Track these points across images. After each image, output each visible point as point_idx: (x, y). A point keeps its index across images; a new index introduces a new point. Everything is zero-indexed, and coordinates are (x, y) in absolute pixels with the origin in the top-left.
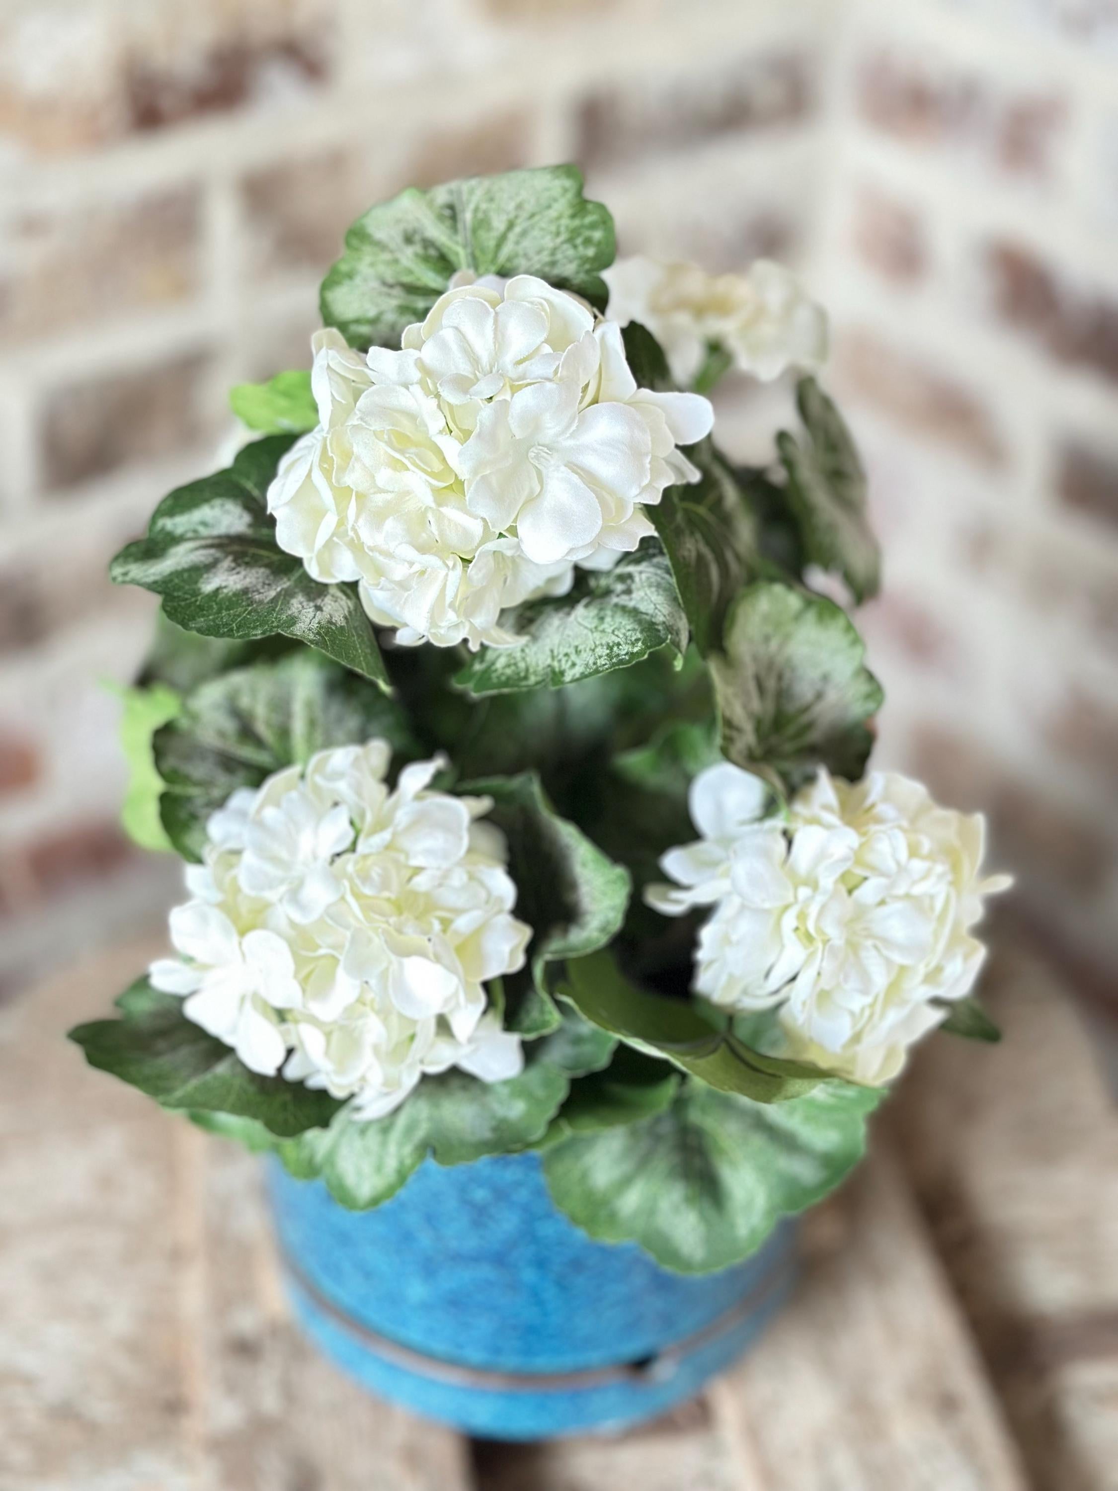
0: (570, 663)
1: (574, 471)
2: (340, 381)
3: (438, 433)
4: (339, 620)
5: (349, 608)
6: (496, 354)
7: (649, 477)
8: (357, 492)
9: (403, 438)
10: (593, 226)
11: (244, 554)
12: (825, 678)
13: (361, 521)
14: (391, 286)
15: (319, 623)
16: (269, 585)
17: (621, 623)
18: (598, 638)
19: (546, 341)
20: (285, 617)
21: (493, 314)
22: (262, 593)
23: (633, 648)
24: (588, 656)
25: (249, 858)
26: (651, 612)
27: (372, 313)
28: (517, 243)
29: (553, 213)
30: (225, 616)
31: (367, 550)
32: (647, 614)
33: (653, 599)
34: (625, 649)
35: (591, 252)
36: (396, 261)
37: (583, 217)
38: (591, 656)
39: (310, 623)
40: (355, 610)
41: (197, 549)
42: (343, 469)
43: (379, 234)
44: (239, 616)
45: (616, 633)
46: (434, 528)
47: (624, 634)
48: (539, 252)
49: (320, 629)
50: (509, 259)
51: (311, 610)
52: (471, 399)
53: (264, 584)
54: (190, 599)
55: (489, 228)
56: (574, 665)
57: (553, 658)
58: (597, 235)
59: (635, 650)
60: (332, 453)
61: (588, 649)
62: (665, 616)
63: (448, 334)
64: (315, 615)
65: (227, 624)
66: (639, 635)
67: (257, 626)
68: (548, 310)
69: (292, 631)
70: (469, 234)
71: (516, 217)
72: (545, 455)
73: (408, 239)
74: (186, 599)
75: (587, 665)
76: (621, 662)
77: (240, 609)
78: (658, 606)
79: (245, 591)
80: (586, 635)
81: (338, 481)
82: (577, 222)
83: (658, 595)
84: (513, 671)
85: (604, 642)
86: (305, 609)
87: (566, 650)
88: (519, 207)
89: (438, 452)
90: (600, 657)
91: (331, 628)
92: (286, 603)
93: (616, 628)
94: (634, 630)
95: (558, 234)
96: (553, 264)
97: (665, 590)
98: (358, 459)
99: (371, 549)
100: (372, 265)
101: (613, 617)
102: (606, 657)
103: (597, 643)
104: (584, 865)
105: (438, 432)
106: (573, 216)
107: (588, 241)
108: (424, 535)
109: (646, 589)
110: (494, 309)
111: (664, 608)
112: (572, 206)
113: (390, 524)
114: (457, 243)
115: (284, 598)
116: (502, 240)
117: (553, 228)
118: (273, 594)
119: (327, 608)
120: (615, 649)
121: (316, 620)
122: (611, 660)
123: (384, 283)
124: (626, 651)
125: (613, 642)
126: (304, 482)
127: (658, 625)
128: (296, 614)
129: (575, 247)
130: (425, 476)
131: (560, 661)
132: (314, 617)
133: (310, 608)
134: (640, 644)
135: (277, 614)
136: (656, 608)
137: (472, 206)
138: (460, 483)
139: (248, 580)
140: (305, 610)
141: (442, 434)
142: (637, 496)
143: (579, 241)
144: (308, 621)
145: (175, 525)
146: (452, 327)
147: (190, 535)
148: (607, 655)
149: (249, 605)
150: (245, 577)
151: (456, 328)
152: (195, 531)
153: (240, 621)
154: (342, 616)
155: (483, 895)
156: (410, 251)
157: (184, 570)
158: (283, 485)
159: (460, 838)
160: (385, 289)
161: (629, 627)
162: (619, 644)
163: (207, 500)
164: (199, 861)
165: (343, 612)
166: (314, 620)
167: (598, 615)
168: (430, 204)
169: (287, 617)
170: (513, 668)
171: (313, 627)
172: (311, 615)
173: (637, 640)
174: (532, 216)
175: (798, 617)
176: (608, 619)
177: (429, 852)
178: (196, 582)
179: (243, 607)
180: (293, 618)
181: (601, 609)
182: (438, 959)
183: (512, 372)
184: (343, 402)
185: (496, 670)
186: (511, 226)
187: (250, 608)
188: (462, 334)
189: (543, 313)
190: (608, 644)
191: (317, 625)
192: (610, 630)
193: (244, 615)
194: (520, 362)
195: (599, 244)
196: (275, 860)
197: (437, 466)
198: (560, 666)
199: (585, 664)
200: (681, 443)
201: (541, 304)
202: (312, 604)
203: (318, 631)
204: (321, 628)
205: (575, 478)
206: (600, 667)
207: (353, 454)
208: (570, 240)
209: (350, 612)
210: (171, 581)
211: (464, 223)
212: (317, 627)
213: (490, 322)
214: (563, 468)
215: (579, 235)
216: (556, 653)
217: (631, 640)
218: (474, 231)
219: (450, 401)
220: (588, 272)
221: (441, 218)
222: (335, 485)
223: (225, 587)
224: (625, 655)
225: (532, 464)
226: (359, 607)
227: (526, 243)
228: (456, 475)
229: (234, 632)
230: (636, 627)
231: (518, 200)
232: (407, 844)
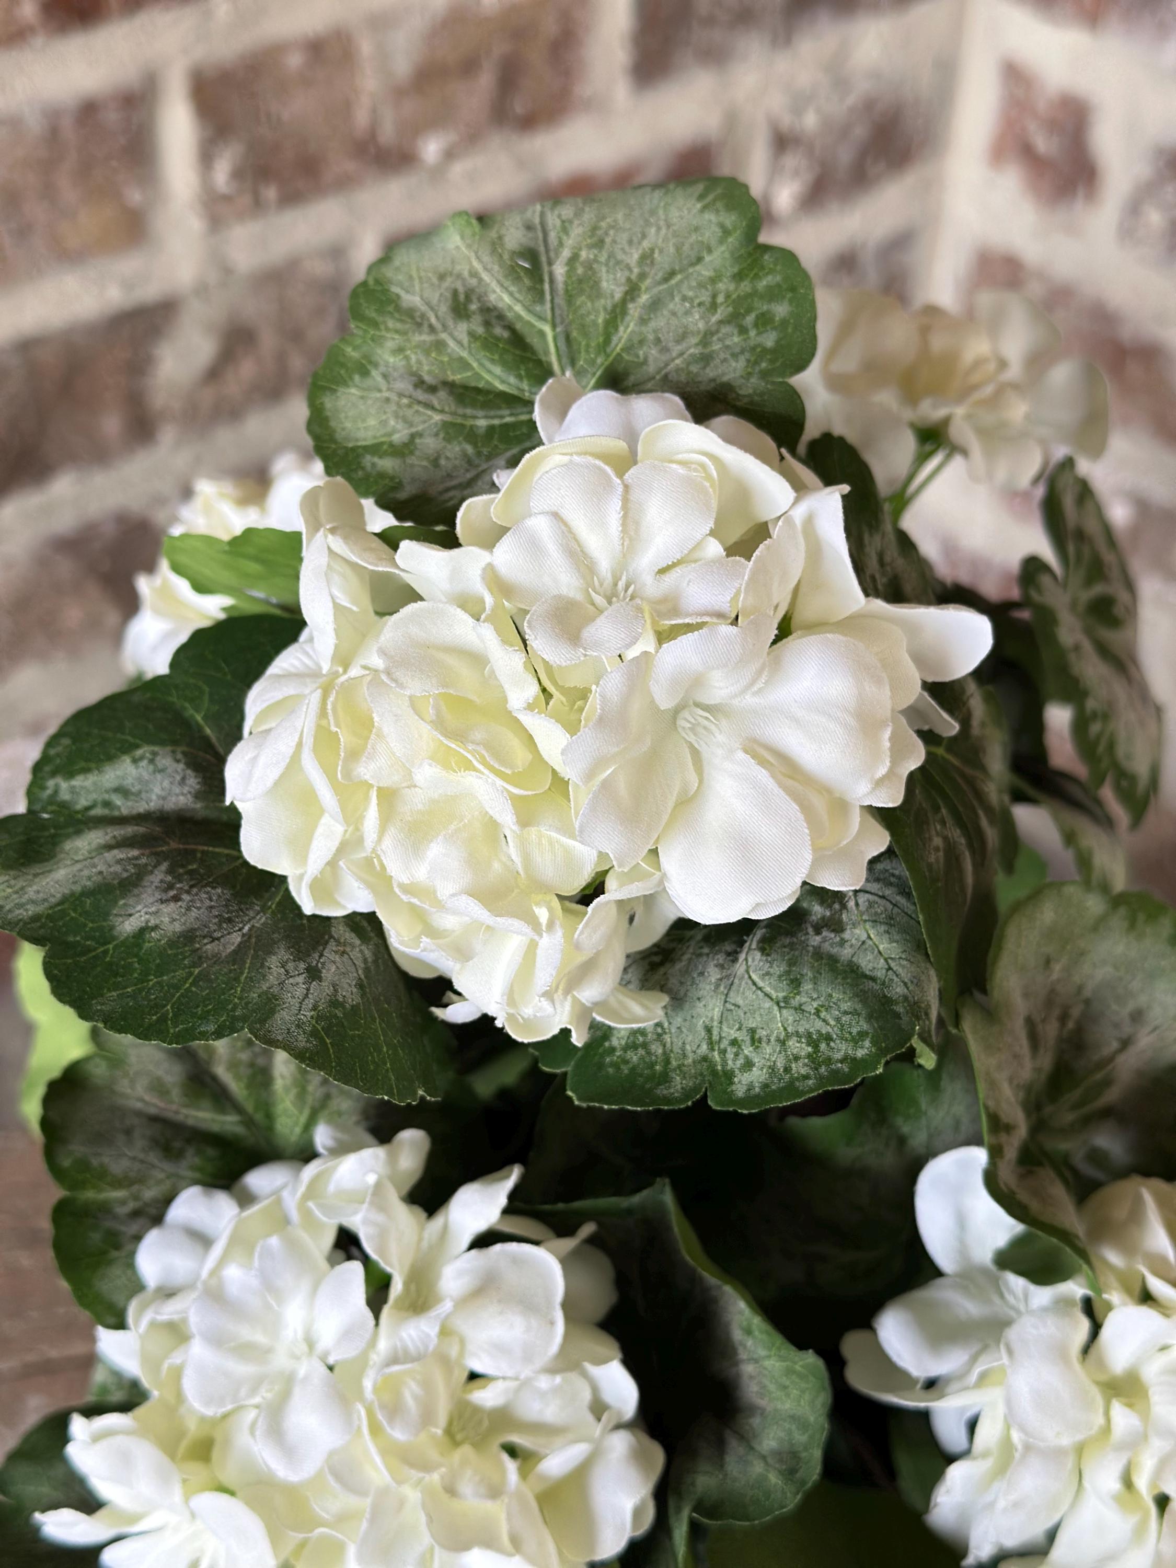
0: (740, 1061)
1: (762, 762)
3: (525, 709)
4: (349, 994)
5: (365, 961)
6: (624, 556)
7: (888, 764)
8: (380, 789)
9: (461, 704)
10: (773, 294)
11: (188, 855)
12: (1137, 1016)
13: (387, 843)
14: (433, 389)
15: (315, 1008)
16: (229, 920)
17: (830, 996)
18: (791, 1019)
19: (712, 533)
20: (255, 995)
21: (620, 489)
22: (218, 939)
23: (855, 1047)
24: (774, 1051)
25: (197, 1350)
26: (880, 974)
27: (399, 437)
28: (643, 321)
29: (703, 270)
30: (154, 985)
31: (397, 890)
32: (873, 979)
33: (881, 947)
34: (841, 1049)
35: (769, 340)
36: (440, 346)
37: (756, 277)
38: (780, 1052)
39: (300, 1010)
40: (375, 961)
41: (109, 847)
42: (354, 755)
43: (412, 299)
44: (177, 987)
45: (823, 1014)
46: (513, 850)
47: (838, 1020)
48: (682, 337)
49: (317, 1022)
50: (628, 348)
51: (300, 979)
52: (585, 655)
53: (222, 920)
54: (95, 949)
55: (595, 291)
56: (748, 1065)
57: (711, 1044)
58: (781, 310)
59: (860, 1053)
60: (337, 726)
61: (772, 1039)
62: (905, 984)
63: (540, 525)
64: (308, 989)
65: (156, 1005)
66: (866, 1027)
67: (208, 1012)
68: (715, 474)
69: (270, 1032)
70: (560, 301)
71: (642, 276)
72: (706, 723)
73: (460, 309)
74: (89, 950)
75: (772, 1069)
76: (835, 1075)
77: (180, 973)
78: (893, 964)
79: (189, 936)
80: (770, 1011)
81: (347, 774)
82: (746, 286)
83: (891, 941)
84: (642, 1058)
85: (801, 1030)
86: (291, 977)
87: (733, 1034)
88: (647, 258)
89: (529, 740)
90: (796, 1058)
91: (336, 1016)
92: (260, 966)
93: (822, 1006)
94: (854, 1013)
95: (714, 306)
96: (706, 359)
97: (904, 930)
98: (380, 735)
99: (405, 889)
100: (400, 350)
101: (815, 981)
102: (806, 1061)
103: (790, 1029)
104: (748, 1332)
105: (525, 705)
106: (739, 277)
107: (764, 321)
108: (496, 866)
109: (868, 925)
110: (620, 474)
111: (903, 967)
112: (737, 259)
113: (436, 850)
114: (541, 318)
115: (255, 957)
116: (617, 313)
117: (705, 297)
118: (236, 938)
119: (329, 970)
120: (823, 1046)
121: (309, 1002)
122: (817, 1069)
123: (420, 383)
124: (842, 1053)
125: (819, 1032)
126: (288, 767)
127: (897, 1003)
128: (275, 990)
129: (743, 330)
130: (499, 782)
131: (723, 1052)
132: (306, 996)
133: (299, 975)
134: (867, 1043)
135: (243, 990)
136: (890, 968)
137: (566, 253)
138: (560, 784)
139: (194, 913)
140: (291, 980)
141: (532, 711)
142: (865, 795)
143: (750, 319)
144: (295, 1003)
145: (72, 790)
146: (547, 513)
147: (98, 811)
148: (809, 1056)
149: (194, 965)
150: (188, 909)
151: (556, 515)
152: (107, 804)
153: (179, 998)
154: (354, 983)
155: (586, 1395)
156: (461, 331)
157: (86, 893)
158: (255, 759)
159: (552, 1323)
160: (420, 395)
161: (845, 1006)
162: (828, 1038)
163: (127, 748)
165: (355, 975)
166: (306, 1001)
167: (788, 973)
168: (496, 246)
169: (259, 996)
170: (641, 1052)
171: (305, 1020)
172: (300, 991)
173: (862, 1035)
174: (672, 274)
175: (1098, 926)
176: (807, 986)
177: (500, 1349)
178: (106, 915)
179: (186, 967)
180: (270, 1000)
181: (792, 963)
183: (651, 587)
184: (355, 608)
185: (613, 1050)
186: (632, 291)
187: (197, 971)
188: (566, 524)
189: (708, 484)
190: (809, 1035)
191: (313, 1013)
192: (811, 1007)
193: (187, 985)
194: (662, 571)
195: (784, 323)
196: (245, 1351)
197: (521, 756)
198: (724, 1061)
199: (770, 1067)
200: (930, 679)
201: (703, 466)
202: (302, 966)
203: (314, 1026)
204: (318, 1018)
205: (763, 775)
206: (797, 1079)
207: (373, 726)
208: (734, 319)
209: (367, 970)
210: (64, 913)
211: (552, 281)
212: (312, 1017)
213: (614, 506)
214: (741, 755)
215: (749, 311)
216: (715, 1037)
217: (850, 1033)
218: (570, 298)
219: (545, 657)
220: (764, 375)
221: (513, 272)
222: (343, 781)
223: (156, 928)
224: (842, 1061)
225: (685, 739)
226: (382, 949)
227: (659, 322)
228: (554, 772)
229: (169, 1022)
230: (859, 1007)
231: (646, 244)
232: (463, 1325)
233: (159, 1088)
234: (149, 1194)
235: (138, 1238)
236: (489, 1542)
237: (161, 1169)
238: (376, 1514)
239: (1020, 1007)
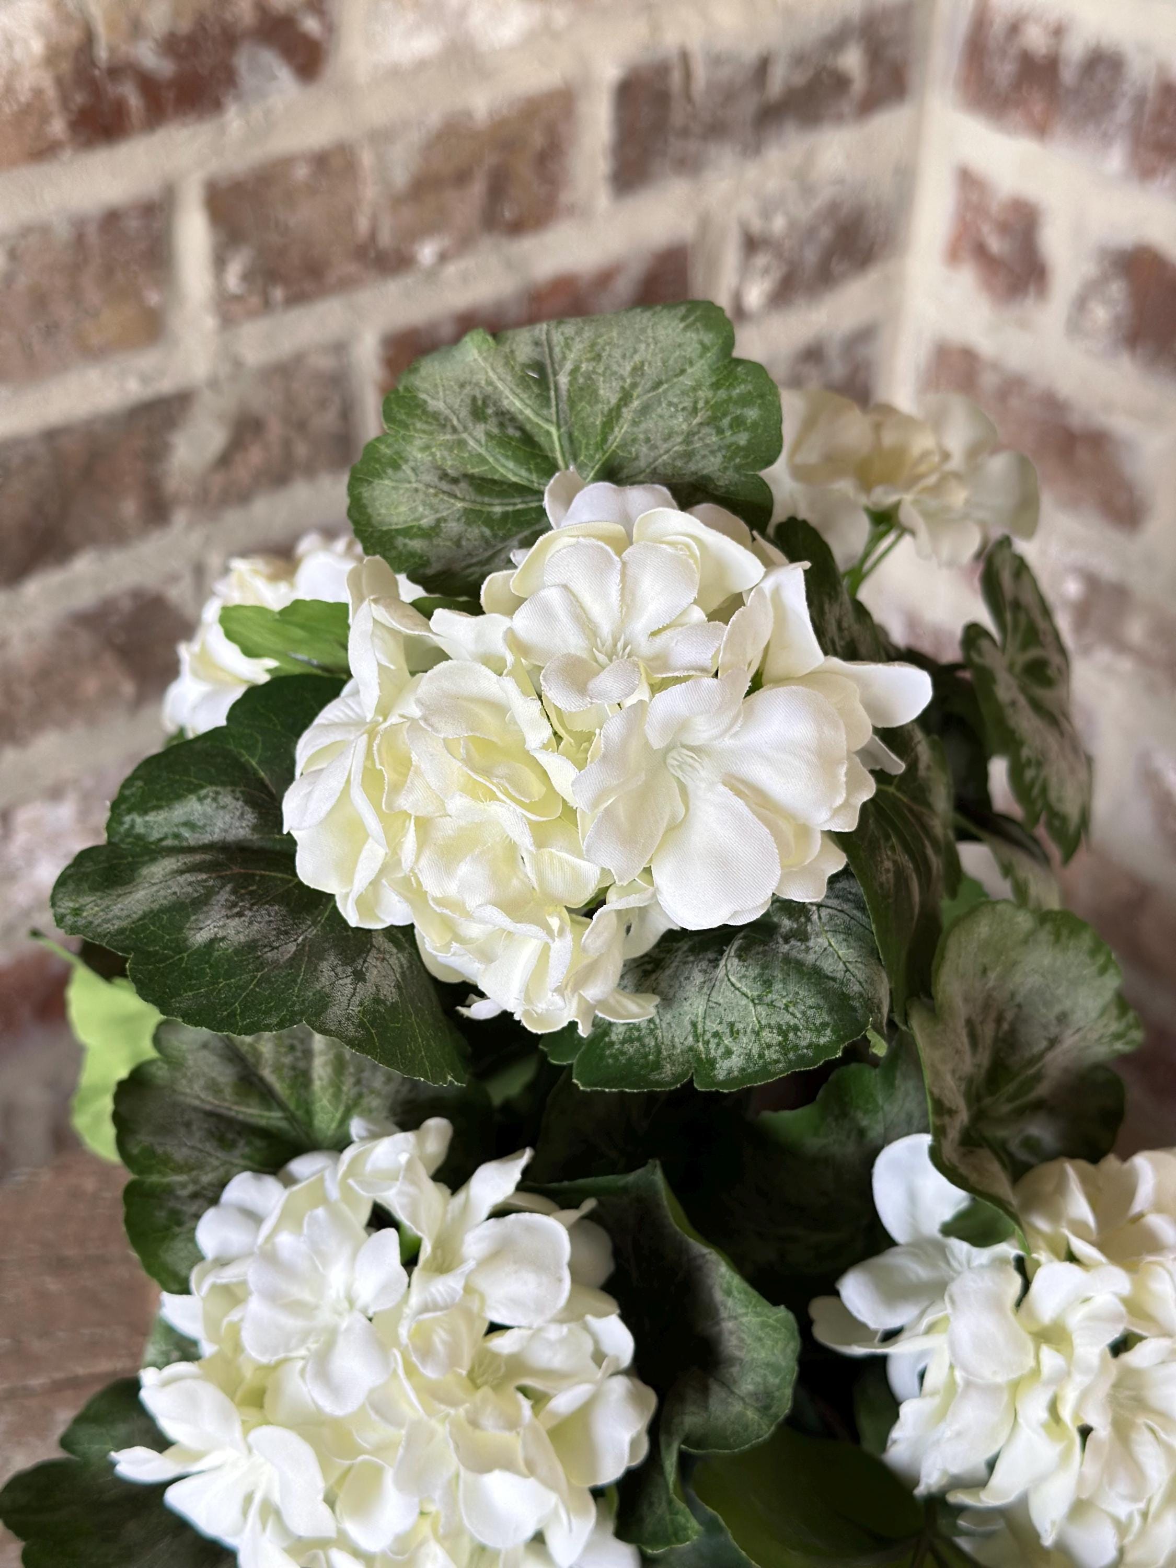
0: (721, 1050)
1: (739, 793)
2: (387, 636)
3: (541, 748)
4: (390, 993)
5: (402, 966)
6: (622, 622)
7: (844, 795)
8: (417, 818)
9: (487, 746)
10: (745, 400)
11: (248, 879)
12: (1062, 1018)
13: (423, 862)
14: (455, 481)
15: (361, 1004)
16: (286, 933)
17: (797, 993)
18: (764, 1013)
19: (696, 602)
20: (311, 994)
21: (619, 566)
22: (277, 948)
23: (818, 1037)
24: (750, 1041)
25: (255, 1306)
26: (839, 975)
27: (427, 522)
28: (635, 423)
29: (687, 381)
30: (223, 986)
31: (431, 903)
32: (834, 979)
33: (840, 953)
34: (806, 1038)
35: (743, 439)
36: (462, 444)
37: (731, 386)
38: (755, 1041)
39: (349, 1006)
40: (410, 967)
41: (181, 872)
42: (396, 789)
43: (436, 405)
44: (243, 988)
45: (791, 1010)
46: (529, 869)
47: (804, 1013)
48: (668, 437)
49: (363, 1016)
50: (623, 445)
51: (349, 980)
52: (592, 703)
53: (280, 932)
54: (172, 957)
55: (594, 397)
56: (728, 1053)
57: (696, 1037)
58: (752, 414)
59: (822, 1041)
60: (382, 764)
61: (749, 1030)
62: (860, 983)
63: (552, 595)
64: (355, 989)
65: (226, 1003)
66: (827, 1019)
67: (272, 1007)
68: (698, 553)
69: (324, 1023)
70: (564, 406)
71: (634, 385)
72: (690, 760)
73: (478, 412)
74: (167, 958)
75: (749, 1056)
76: (801, 1059)
77: (246, 977)
78: (850, 967)
79: (252, 946)
80: (746, 1006)
81: (390, 805)
82: (722, 394)
83: (849, 947)
84: (637, 1051)
85: (773, 1022)
86: (340, 979)
87: (715, 1027)
88: (638, 370)
89: (544, 775)
90: (769, 1046)
91: (379, 1011)
92: (314, 970)
93: (790, 1002)
94: (818, 1007)
95: (695, 410)
96: (688, 455)
97: (859, 939)
98: (418, 772)
99: (438, 902)
100: (426, 448)
101: (784, 981)
102: (777, 1048)
103: (763, 1023)
104: (729, 1293)
105: (541, 745)
106: (716, 386)
107: (738, 423)
108: (515, 882)
109: (829, 935)
110: (619, 554)
111: (859, 969)
112: (714, 370)
113: (464, 869)
114: (548, 421)
115: (309, 961)
116: (613, 417)
117: (687, 403)
118: (292, 948)
119: (371, 973)
120: (791, 1035)
121: (356, 1000)
122: (786, 1054)
123: (444, 476)
124: (808, 1041)
125: (788, 1024)
126: (339, 800)
127: (853, 998)
128: (327, 990)
129: (720, 431)
130: (520, 810)
131: (708, 1042)
132: (354, 995)
133: (347, 977)
134: (828, 1032)
135: (299, 990)
136: (847, 970)
137: (569, 366)
138: (569, 812)
139: (256, 927)
140: (341, 982)
141: (547, 750)
142: (826, 822)
143: (726, 422)
144: (344, 1000)
145: (146, 825)
146: (558, 585)
147: (169, 842)
148: (780, 1044)
149: (257, 970)
150: (251, 923)
151: (565, 587)
152: (177, 836)
153: (245, 997)
154: (393, 984)
155: (589, 1347)
156: (480, 430)
157: (163, 910)
158: (309, 794)
159: (560, 1280)
160: (445, 486)
161: (810, 1002)
162: (796, 1029)
163: (193, 789)
164: (185, 1290)
165: (394, 978)
166: (354, 998)
167: (761, 975)
168: (509, 358)
169: (314, 995)
170: (637, 1044)
171: (353, 1013)
172: (348, 990)
173: (824, 1025)
174: (659, 384)
175: (1027, 940)
176: (778, 986)
177: (515, 1303)
178: (181, 929)
179: (250, 971)
180: (322, 997)
181: (764, 967)
182: (531, 1469)
183: (645, 647)
184: (392, 667)
185: (612, 1044)
186: (626, 398)
187: (259, 974)
188: (574, 595)
189: (691, 561)
190: (779, 1027)
191: (359, 1008)
192: (781, 1004)
193: (252, 986)
194: (654, 634)
195: (755, 425)
196: (296, 1307)
197: (537, 789)
198: (708, 1051)
199: (746, 1054)
200: (880, 726)
201: (688, 546)
202: (349, 970)
203: (360, 1019)
204: (364, 1013)
205: (739, 804)
206: (770, 1063)
207: (411, 765)
208: (713, 421)
209: (403, 974)
210: (144, 927)
211: (557, 389)
212: (359, 1012)
213: (615, 578)
214: (721, 788)
215: (725, 415)
216: (700, 1031)
217: (814, 1024)
218: (572, 403)
219: (559, 705)
220: (738, 468)
221: (523, 382)
222: (387, 811)
223: (223, 939)
224: (807, 1047)
225: (673, 775)
226: (416, 958)
227: (648, 424)
228: (564, 800)
229: (238, 1017)
230: (822, 1002)
231: (637, 358)
232: (482, 1283)
233: (213, 1087)
234: (207, 1178)
235: (197, 1217)
236: (508, 1465)
237: (217, 1157)
238: (410, 1441)
239: (962, 1010)
